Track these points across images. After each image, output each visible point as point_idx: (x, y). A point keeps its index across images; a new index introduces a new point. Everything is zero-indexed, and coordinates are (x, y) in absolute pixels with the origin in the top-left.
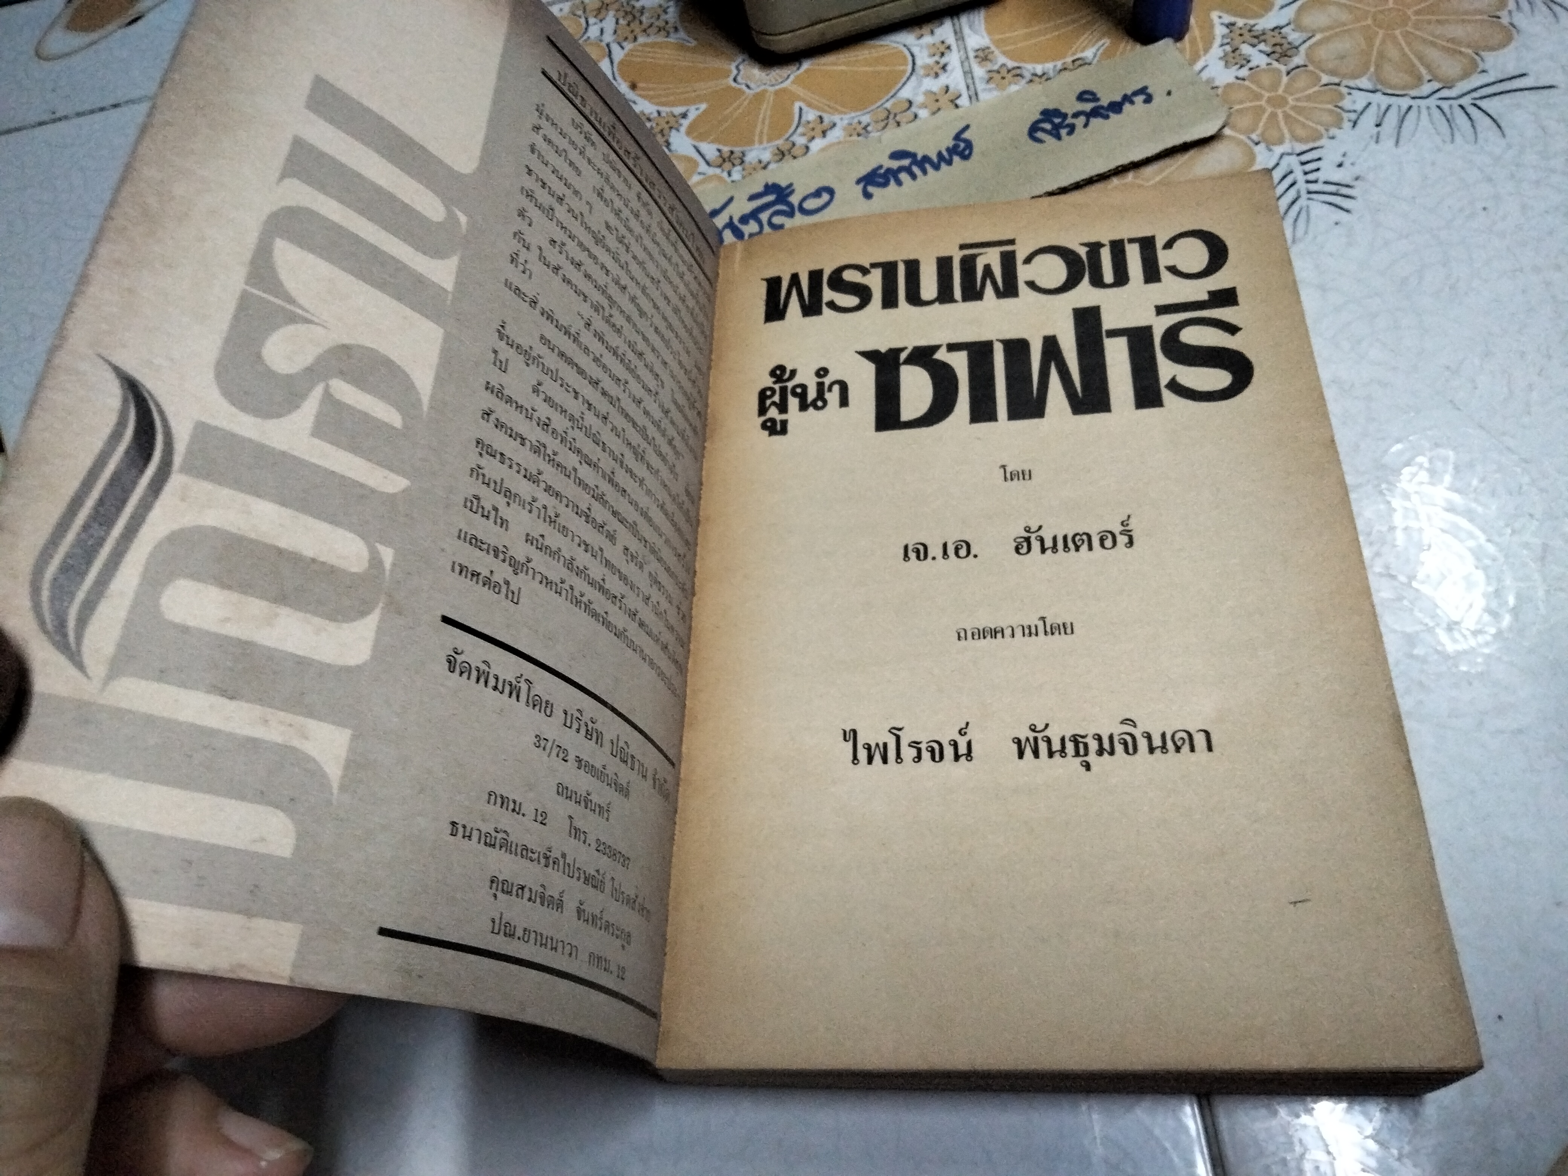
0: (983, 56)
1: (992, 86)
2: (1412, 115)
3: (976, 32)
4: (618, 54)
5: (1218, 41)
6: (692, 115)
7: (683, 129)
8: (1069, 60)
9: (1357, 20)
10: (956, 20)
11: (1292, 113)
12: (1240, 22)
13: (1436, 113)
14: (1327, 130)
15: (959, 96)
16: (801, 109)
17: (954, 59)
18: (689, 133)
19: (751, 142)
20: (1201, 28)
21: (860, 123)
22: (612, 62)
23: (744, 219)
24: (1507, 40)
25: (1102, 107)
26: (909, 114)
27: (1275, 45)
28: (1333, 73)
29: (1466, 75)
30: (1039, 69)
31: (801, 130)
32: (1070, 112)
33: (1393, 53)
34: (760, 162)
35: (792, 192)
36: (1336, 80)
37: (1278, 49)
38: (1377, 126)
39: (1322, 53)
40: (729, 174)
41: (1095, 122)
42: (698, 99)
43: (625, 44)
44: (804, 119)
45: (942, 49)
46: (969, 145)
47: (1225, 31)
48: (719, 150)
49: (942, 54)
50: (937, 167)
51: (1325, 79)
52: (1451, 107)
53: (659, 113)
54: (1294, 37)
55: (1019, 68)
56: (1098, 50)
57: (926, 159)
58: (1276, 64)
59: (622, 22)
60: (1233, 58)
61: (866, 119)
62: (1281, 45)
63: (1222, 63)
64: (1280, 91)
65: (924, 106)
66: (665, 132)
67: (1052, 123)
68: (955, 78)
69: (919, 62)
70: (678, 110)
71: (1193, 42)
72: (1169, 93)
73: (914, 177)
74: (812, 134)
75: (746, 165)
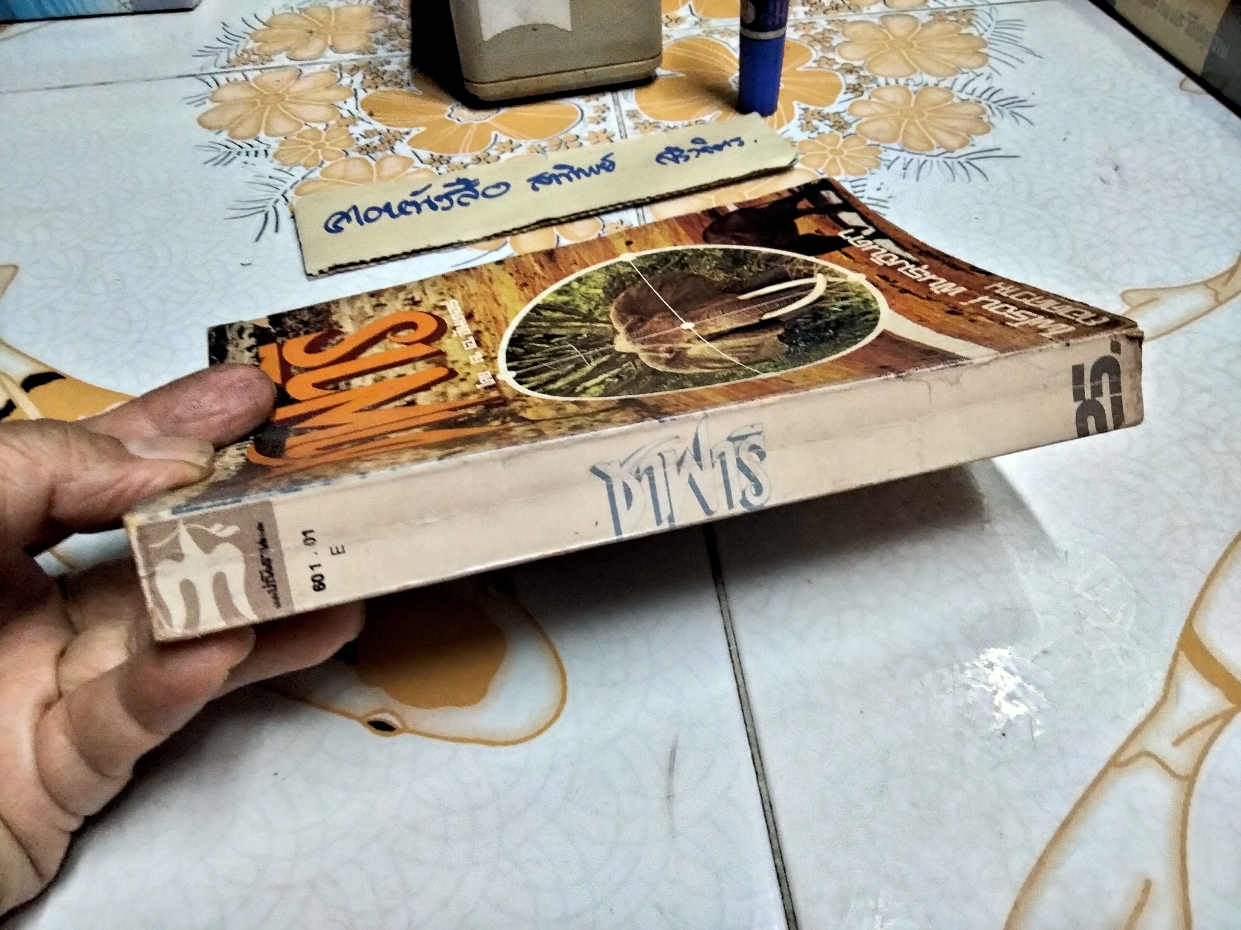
0: (633, 115)
1: (637, 131)
2: (928, 165)
3: (629, 101)
4: (362, 95)
5: (797, 116)
6: (414, 132)
7: (405, 141)
8: (693, 120)
9: (891, 113)
10: (615, 94)
11: (846, 159)
12: (812, 108)
13: (943, 165)
14: (870, 170)
15: (614, 135)
16: (496, 135)
17: (612, 115)
18: (410, 143)
19: (456, 151)
20: (785, 109)
21: (539, 145)
22: (357, 100)
23: (439, 198)
24: (987, 130)
25: (709, 147)
26: (577, 143)
27: (836, 122)
28: (875, 139)
29: (962, 146)
30: (672, 124)
31: (495, 147)
32: (686, 149)
33: (913, 130)
34: (462, 163)
35: (478, 184)
36: (877, 143)
37: (838, 124)
38: (905, 169)
39: (867, 128)
40: (437, 169)
41: (703, 155)
42: (422, 125)
43: (368, 90)
44: (498, 140)
45: (604, 109)
46: (613, 164)
47: (802, 112)
48: (432, 155)
49: (603, 112)
50: (588, 175)
51: (869, 142)
52: (952, 162)
53: (388, 131)
54: (848, 118)
55: (658, 123)
56: (714, 116)
57: (581, 170)
58: (836, 132)
59: (368, 77)
60: (806, 125)
61: (544, 144)
62: (840, 122)
63: (799, 129)
64: (839, 147)
65: (588, 139)
66: (392, 142)
67: (672, 154)
68: (611, 125)
69: (586, 115)
70: (404, 130)
71: (780, 117)
72: (756, 141)
73: (570, 179)
74: (503, 149)
75: (451, 165)
